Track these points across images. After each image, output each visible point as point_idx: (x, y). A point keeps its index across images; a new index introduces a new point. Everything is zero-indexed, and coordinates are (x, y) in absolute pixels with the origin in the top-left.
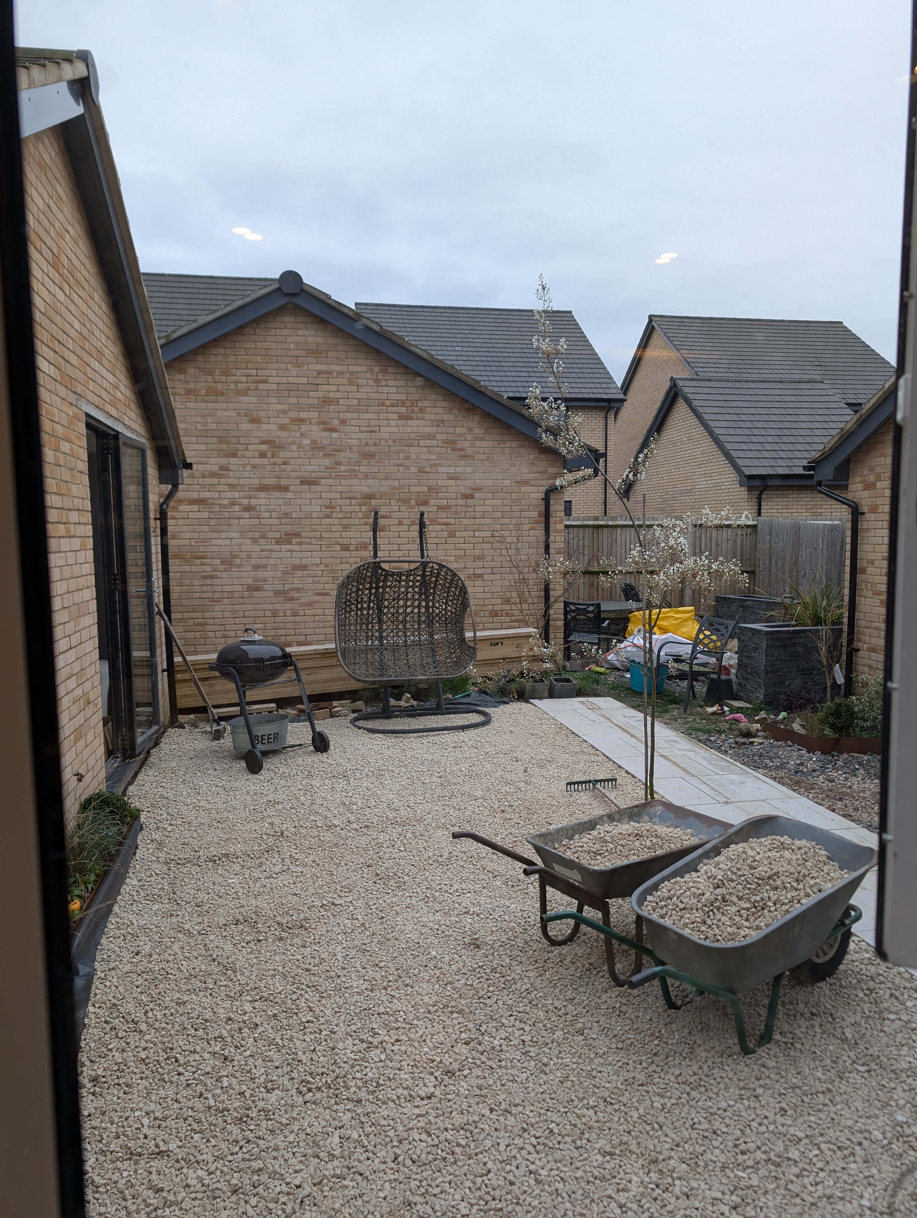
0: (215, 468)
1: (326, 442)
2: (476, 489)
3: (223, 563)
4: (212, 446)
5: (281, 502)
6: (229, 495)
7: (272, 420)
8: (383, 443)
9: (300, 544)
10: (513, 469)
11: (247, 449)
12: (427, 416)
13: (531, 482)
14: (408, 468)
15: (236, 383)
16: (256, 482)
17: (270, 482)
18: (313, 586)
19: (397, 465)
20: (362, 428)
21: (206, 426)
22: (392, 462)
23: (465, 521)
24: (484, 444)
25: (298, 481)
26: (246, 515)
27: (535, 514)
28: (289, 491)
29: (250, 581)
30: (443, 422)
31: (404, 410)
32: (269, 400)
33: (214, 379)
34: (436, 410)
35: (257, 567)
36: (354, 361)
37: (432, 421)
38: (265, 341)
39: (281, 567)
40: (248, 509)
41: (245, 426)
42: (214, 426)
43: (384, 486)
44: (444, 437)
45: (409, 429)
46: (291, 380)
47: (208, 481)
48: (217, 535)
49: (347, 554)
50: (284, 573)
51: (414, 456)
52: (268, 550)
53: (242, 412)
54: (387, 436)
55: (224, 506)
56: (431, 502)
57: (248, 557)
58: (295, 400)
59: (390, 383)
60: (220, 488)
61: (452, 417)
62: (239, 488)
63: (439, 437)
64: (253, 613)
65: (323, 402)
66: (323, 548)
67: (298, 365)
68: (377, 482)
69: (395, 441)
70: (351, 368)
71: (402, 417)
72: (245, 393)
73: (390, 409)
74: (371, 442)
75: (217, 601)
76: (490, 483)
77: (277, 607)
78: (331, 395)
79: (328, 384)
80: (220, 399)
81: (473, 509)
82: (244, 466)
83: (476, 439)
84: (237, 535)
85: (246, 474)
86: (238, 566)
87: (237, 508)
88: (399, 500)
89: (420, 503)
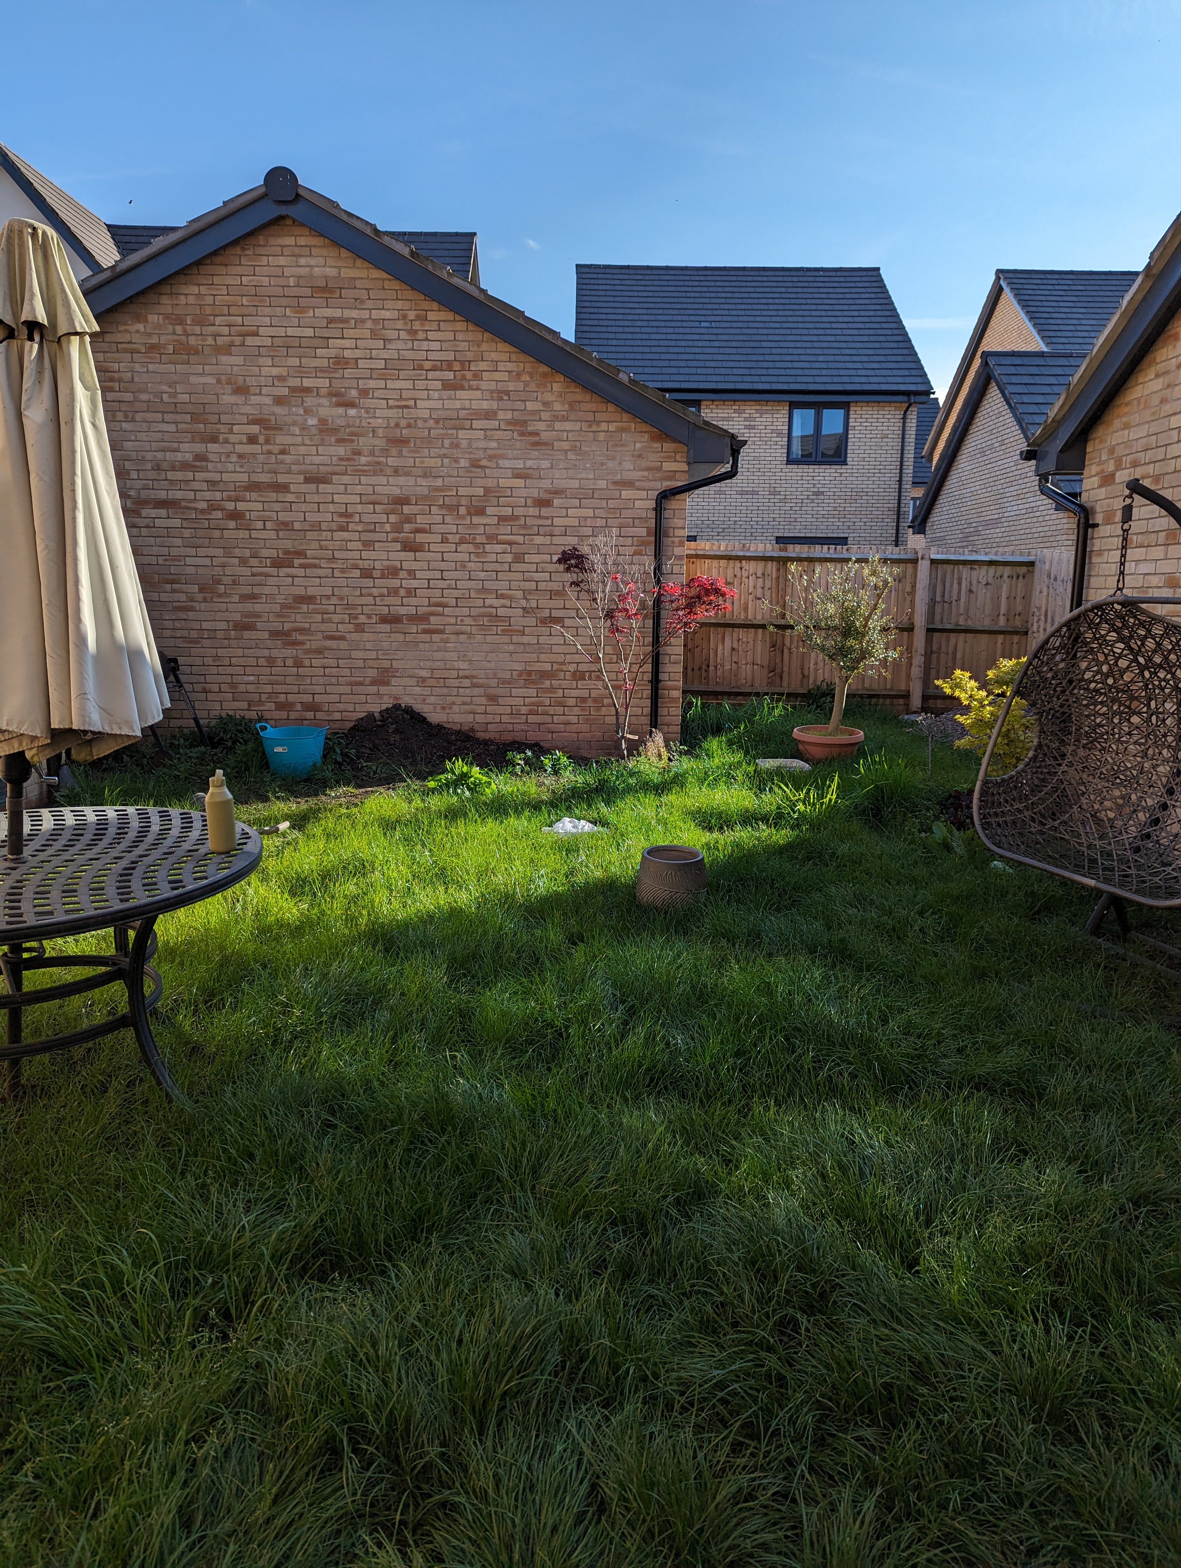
0: (189, 457)
1: (341, 422)
2: (556, 492)
3: (201, 590)
4: (183, 425)
5: (277, 507)
6: (208, 495)
7: (265, 390)
8: (420, 424)
9: (303, 566)
10: (610, 464)
11: (231, 432)
12: (484, 385)
13: (637, 484)
14: (456, 461)
15: (215, 336)
16: (244, 477)
17: (264, 478)
18: (323, 627)
19: (439, 456)
20: (391, 402)
21: (175, 397)
22: (433, 452)
23: (538, 540)
24: (568, 426)
25: (302, 477)
26: (232, 524)
27: (643, 532)
28: (289, 492)
29: (237, 617)
30: (507, 393)
31: (450, 375)
32: (261, 361)
33: (185, 330)
34: (497, 376)
35: (246, 598)
36: (379, 304)
37: (492, 392)
38: (254, 275)
39: (280, 599)
40: (235, 515)
41: (228, 399)
42: (185, 398)
43: (422, 486)
44: (509, 415)
45: (458, 404)
46: (290, 332)
47: (179, 475)
48: (192, 551)
49: (369, 582)
50: (284, 606)
51: (464, 444)
52: (261, 574)
53: (223, 378)
54: (426, 414)
55: (203, 511)
56: (489, 511)
57: (234, 583)
58: (296, 362)
59: (431, 335)
60: (196, 485)
61: (521, 386)
62: (221, 486)
63: (501, 415)
64: (242, 661)
65: (335, 363)
66: (337, 574)
67: (300, 309)
68: (411, 481)
69: (437, 421)
70: (375, 314)
71: (447, 386)
72: (227, 350)
73: (431, 375)
74: (403, 423)
75: (195, 641)
76: (576, 484)
77: (274, 653)
78: (347, 354)
79: (343, 338)
80: (193, 359)
81: (549, 522)
82: (228, 455)
83: (556, 418)
84: (220, 552)
85: (230, 467)
86: (220, 596)
87: (219, 514)
88: (442, 507)
89: (472, 510)
